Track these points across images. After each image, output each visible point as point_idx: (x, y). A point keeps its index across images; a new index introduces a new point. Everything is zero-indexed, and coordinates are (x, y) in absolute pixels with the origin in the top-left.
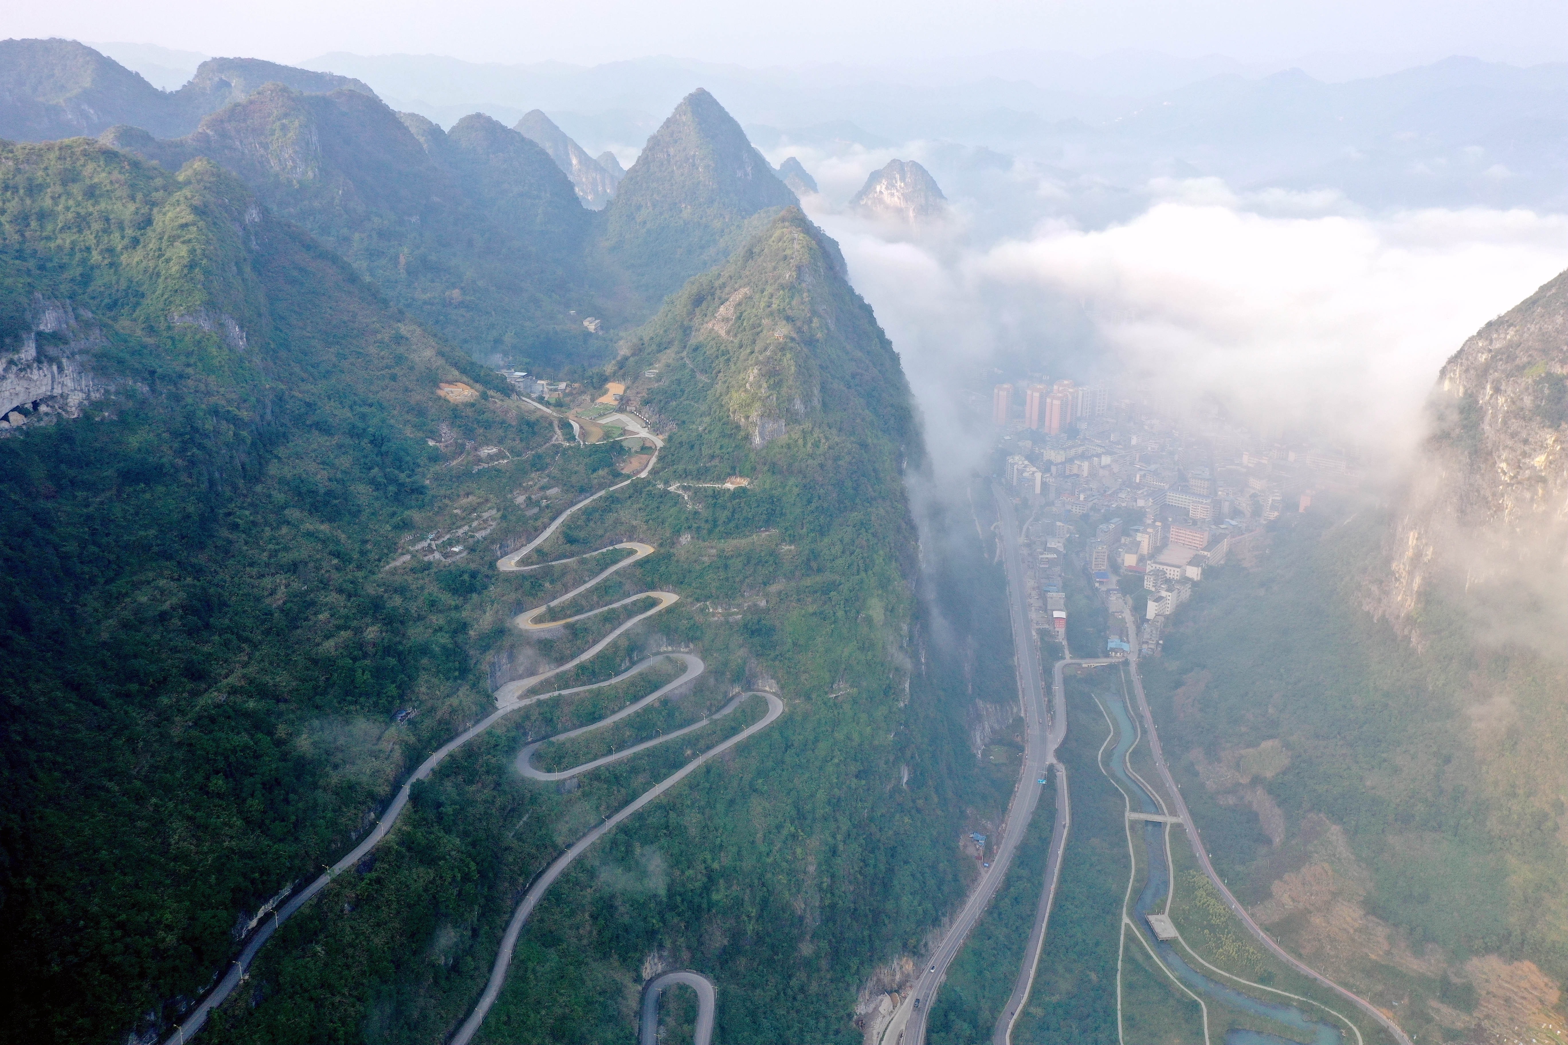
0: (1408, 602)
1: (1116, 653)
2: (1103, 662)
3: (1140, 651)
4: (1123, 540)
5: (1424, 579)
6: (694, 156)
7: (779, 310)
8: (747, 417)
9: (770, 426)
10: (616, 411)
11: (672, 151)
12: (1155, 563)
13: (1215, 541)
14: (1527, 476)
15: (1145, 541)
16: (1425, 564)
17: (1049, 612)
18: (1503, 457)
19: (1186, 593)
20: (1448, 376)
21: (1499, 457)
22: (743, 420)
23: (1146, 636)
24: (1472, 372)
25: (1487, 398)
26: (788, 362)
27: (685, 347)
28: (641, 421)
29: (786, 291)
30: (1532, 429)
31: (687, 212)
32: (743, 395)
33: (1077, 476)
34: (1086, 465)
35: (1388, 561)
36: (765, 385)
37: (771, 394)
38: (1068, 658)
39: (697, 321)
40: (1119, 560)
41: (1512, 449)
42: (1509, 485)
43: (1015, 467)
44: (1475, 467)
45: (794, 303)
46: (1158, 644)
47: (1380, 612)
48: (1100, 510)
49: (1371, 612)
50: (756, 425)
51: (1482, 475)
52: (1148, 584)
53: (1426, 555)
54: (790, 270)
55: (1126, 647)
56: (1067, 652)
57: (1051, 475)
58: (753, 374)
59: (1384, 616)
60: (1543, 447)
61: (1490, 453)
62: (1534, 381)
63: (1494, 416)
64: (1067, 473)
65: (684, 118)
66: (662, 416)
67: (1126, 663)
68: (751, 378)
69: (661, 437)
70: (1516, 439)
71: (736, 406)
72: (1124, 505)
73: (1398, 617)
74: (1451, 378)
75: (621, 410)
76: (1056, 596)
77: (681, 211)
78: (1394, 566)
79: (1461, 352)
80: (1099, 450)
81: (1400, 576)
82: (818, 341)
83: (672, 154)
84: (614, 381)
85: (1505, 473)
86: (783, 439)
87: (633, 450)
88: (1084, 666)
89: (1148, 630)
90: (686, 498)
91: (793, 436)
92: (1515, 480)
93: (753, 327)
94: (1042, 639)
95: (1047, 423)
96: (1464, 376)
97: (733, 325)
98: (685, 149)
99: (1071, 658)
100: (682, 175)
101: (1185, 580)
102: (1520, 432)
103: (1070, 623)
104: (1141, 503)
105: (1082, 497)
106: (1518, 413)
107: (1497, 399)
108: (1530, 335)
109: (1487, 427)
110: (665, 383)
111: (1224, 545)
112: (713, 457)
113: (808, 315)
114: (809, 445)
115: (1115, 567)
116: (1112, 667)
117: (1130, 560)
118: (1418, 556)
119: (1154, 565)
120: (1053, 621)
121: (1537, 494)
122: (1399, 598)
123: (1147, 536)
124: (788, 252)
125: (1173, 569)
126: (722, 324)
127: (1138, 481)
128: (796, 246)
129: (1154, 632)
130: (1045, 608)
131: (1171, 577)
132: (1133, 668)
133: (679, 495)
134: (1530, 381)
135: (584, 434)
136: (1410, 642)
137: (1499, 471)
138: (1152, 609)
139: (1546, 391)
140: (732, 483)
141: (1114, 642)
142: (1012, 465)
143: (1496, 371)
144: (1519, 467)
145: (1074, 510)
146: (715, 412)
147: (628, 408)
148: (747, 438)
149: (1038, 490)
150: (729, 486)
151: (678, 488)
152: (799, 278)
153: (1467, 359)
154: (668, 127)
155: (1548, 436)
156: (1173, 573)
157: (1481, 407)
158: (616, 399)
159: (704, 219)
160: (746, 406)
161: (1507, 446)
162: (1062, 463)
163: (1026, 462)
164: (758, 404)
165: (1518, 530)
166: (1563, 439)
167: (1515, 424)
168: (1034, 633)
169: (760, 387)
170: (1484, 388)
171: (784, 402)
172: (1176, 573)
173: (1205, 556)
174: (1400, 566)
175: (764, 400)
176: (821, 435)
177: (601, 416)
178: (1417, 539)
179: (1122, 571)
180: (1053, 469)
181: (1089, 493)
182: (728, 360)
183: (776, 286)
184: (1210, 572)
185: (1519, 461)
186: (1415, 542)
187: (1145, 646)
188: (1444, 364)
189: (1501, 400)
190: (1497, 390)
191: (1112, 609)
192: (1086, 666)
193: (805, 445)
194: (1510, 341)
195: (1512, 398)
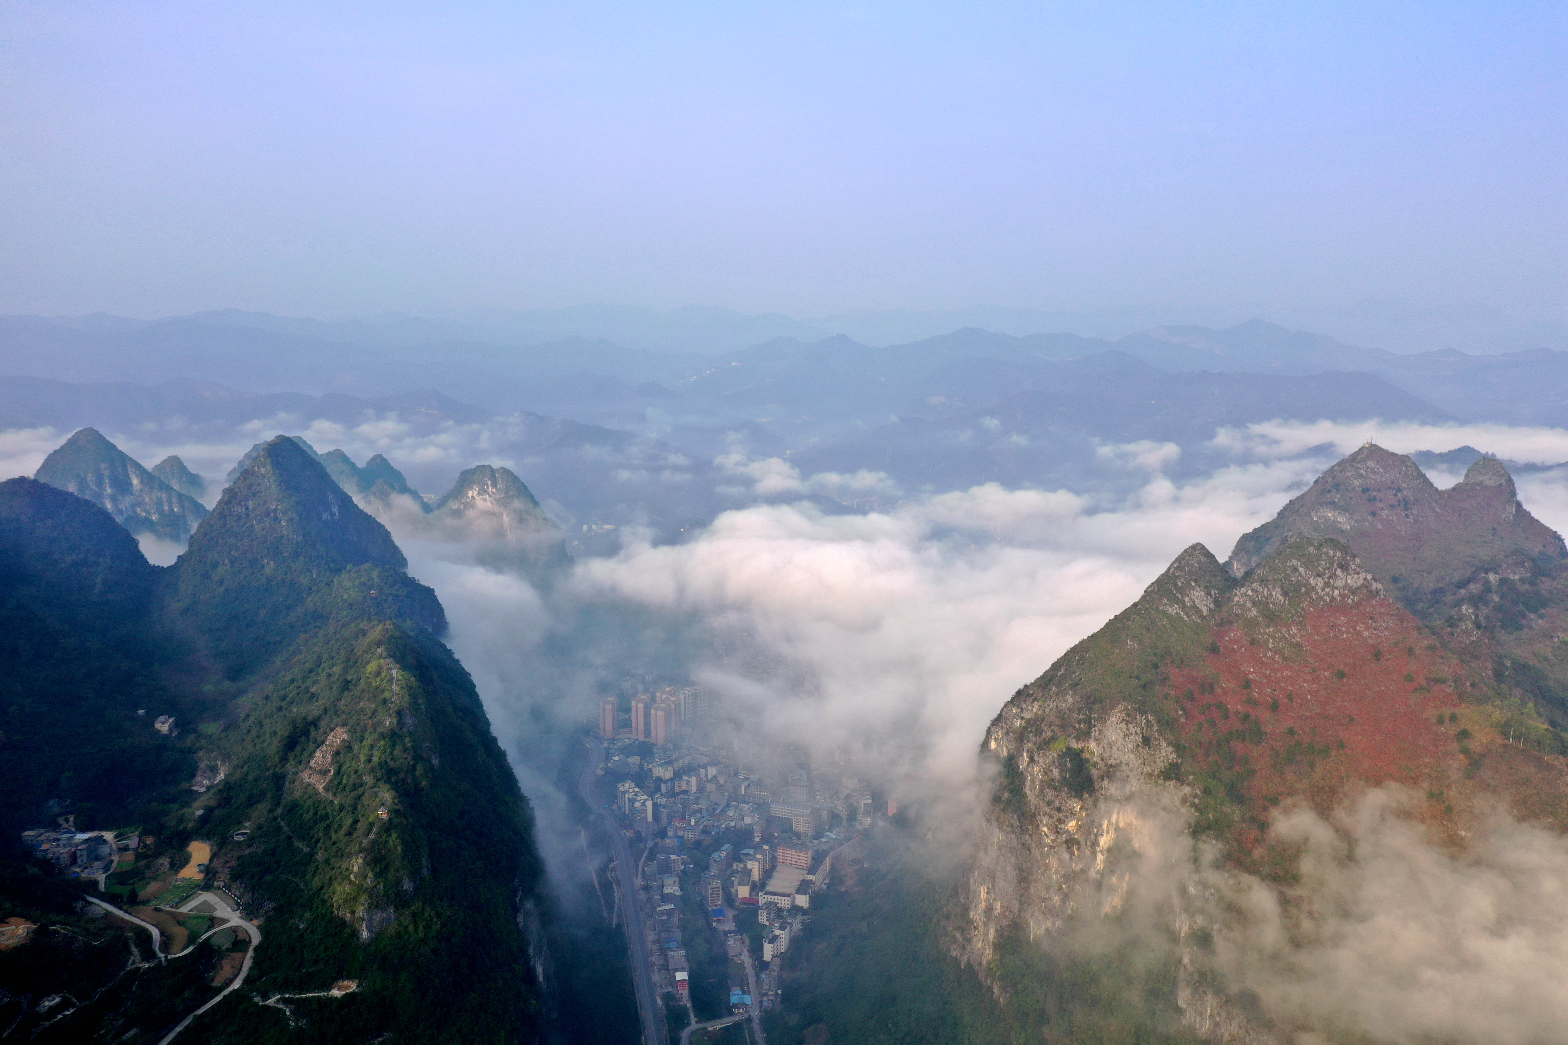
0: (987, 952)
1: (739, 1009)
2: (727, 1021)
3: (761, 1002)
4: (735, 867)
5: (997, 931)
6: (275, 510)
7: (380, 764)
8: (353, 912)
9: (378, 916)
10: (202, 889)
11: (250, 504)
12: (767, 893)
13: (818, 860)
14: (1064, 839)
15: (755, 868)
16: (996, 917)
17: (671, 972)
18: (1044, 822)
19: (797, 924)
20: (993, 737)
21: (1041, 822)
22: (348, 915)
23: (766, 987)
24: (1011, 735)
25: (1026, 764)
26: (394, 841)
27: (279, 803)
28: (231, 901)
29: (387, 740)
30: (1063, 799)
31: (270, 567)
32: (347, 888)
33: (685, 792)
34: (693, 780)
35: (966, 909)
36: (371, 875)
37: (379, 883)
38: (694, 1024)
39: (290, 767)
40: (733, 891)
41: (1051, 817)
42: (1051, 847)
43: (627, 796)
44: (1024, 828)
45: (396, 752)
46: (777, 993)
47: (966, 958)
48: (710, 832)
49: (958, 957)
50: (363, 920)
51: (1031, 835)
52: (763, 918)
53: (996, 909)
54: (390, 716)
55: (748, 999)
56: (692, 1016)
57: (662, 795)
58: (357, 864)
59: (969, 962)
60: (1073, 814)
61: (1034, 816)
62: (1059, 755)
63: (1033, 782)
64: (677, 790)
65: (263, 471)
66: (256, 894)
67: (749, 1020)
68: (356, 869)
69: (256, 922)
70: (1052, 807)
71: (340, 901)
72: (733, 824)
73: (980, 964)
74: (996, 739)
75: (207, 886)
76: (678, 955)
77: (263, 567)
78: (972, 914)
79: (1000, 716)
80: (705, 760)
81: (978, 925)
82: (422, 789)
83: (251, 507)
84: (196, 839)
85: (1047, 837)
86: (392, 929)
87: (224, 948)
88: (709, 1029)
89: (767, 981)
90: (288, 1013)
91: (404, 923)
92: (1055, 843)
93: (355, 788)
94: (667, 1005)
95: (653, 734)
96: (1005, 738)
97: (331, 781)
98: (265, 502)
99: (697, 1022)
100: (263, 529)
101: (796, 910)
102: (1053, 801)
103: (694, 983)
104: (748, 820)
105: (693, 822)
106: (1049, 783)
107: (1033, 768)
108: (1051, 711)
109: (1028, 792)
110: (258, 849)
111: (827, 865)
112: (316, 962)
113: (411, 763)
114: (421, 928)
115: (730, 899)
116: (737, 1026)
117: (743, 892)
118: (989, 910)
119: (766, 896)
120: (674, 983)
121: (1074, 855)
122: (979, 946)
123: (757, 863)
124: (387, 695)
125: (783, 898)
126: (319, 777)
127: (743, 792)
128: (395, 688)
129: (772, 982)
130: (667, 968)
131: (783, 906)
132: (756, 1024)
133: (280, 1010)
134: (1055, 755)
135: (167, 943)
136: (993, 993)
137: (1043, 834)
138: (768, 951)
139: (1069, 765)
140: (339, 989)
141: (736, 996)
142: (624, 793)
143: (1029, 741)
144: (1058, 832)
145: (686, 836)
146: (317, 907)
147: (215, 884)
148: (355, 934)
149: (650, 818)
150: (336, 993)
151: (278, 1001)
152: (401, 724)
153: (1006, 724)
154: (245, 479)
155: (1075, 805)
156: (784, 903)
157: (1022, 772)
158: (201, 871)
159: (289, 576)
160: (352, 900)
161: (1046, 813)
162: (671, 780)
163: (637, 789)
164: (364, 898)
165: (1064, 886)
166: (1086, 807)
167: (1049, 794)
168: (659, 1001)
169: (366, 877)
170: (1022, 756)
171: (391, 887)
172: (786, 902)
173: (811, 881)
174: (976, 915)
175: (371, 892)
176: (433, 913)
177: (184, 899)
178: (987, 893)
179: (737, 904)
180: (663, 786)
181: (699, 815)
182: (329, 826)
183: (376, 736)
184: (817, 900)
185: (1056, 826)
186: (985, 896)
187: (765, 999)
188: (988, 725)
189: (1036, 769)
190: (1032, 760)
191: (731, 953)
192: (711, 1029)
193: (416, 930)
194: (1036, 714)
195: (1044, 768)
